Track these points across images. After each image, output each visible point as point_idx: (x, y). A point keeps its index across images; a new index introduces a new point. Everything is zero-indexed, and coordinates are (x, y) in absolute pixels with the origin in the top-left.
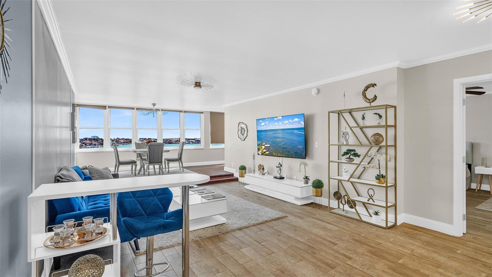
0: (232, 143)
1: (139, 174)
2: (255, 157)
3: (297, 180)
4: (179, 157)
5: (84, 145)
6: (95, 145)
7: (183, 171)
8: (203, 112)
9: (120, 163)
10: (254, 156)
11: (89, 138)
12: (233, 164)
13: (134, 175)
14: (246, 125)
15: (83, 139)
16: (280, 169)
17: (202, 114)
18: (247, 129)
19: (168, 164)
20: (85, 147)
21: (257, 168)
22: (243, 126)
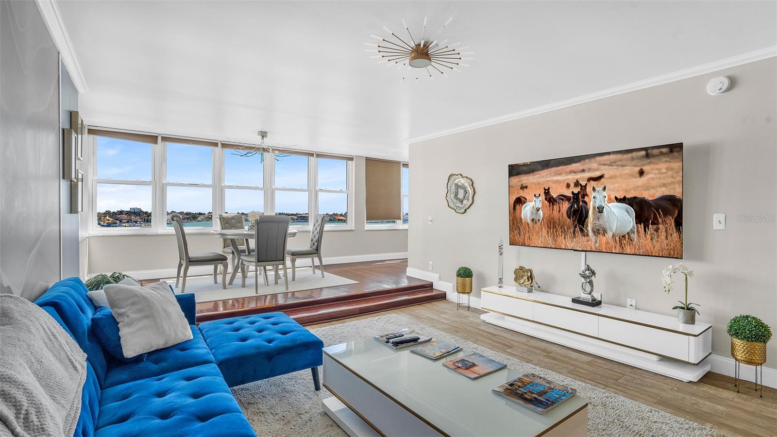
0: (430, 218)
1: (231, 283)
2: (504, 251)
3: (637, 308)
4: (315, 247)
5: (117, 221)
6: (136, 222)
7: (323, 277)
8: (353, 158)
9: (190, 261)
10: (500, 247)
11: (127, 211)
12: (431, 262)
13: (222, 285)
14: (470, 180)
15: (116, 212)
16: (591, 283)
17: (350, 162)
18: (474, 189)
19: (293, 261)
20: (120, 226)
21: (510, 276)
22: (462, 181)
